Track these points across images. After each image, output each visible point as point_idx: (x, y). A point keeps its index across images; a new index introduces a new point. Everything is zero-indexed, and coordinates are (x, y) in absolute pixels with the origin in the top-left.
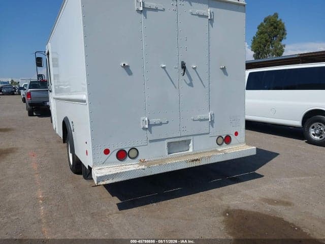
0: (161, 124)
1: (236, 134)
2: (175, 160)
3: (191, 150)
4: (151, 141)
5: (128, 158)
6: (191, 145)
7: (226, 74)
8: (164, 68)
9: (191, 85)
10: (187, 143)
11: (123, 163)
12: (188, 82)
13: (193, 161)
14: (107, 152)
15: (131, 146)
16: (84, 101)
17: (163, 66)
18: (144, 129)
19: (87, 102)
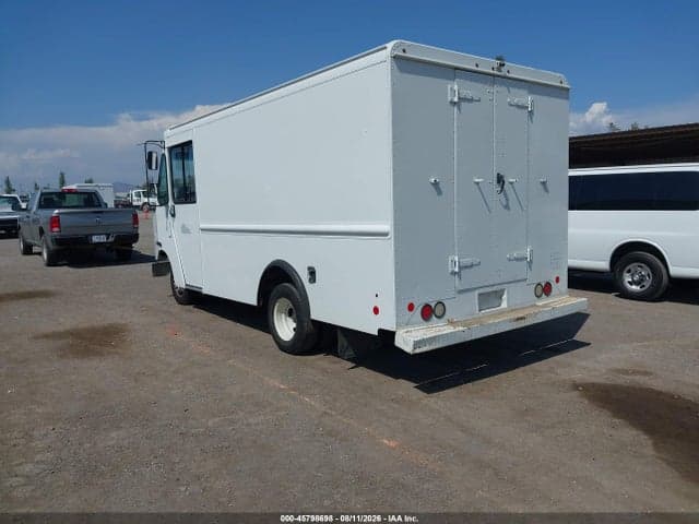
0: (472, 266)
1: (557, 280)
2: (495, 318)
3: (504, 305)
4: (461, 292)
5: (434, 317)
6: (505, 296)
7: (546, 190)
8: (478, 183)
9: (507, 207)
10: (499, 295)
11: (429, 324)
12: (504, 203)
13: (518, 319)
14: (411, 307)
15: (438, 299)
16: (386, 234)
17: (477, 180)
18: (454, 273)
19: (391, 235)
